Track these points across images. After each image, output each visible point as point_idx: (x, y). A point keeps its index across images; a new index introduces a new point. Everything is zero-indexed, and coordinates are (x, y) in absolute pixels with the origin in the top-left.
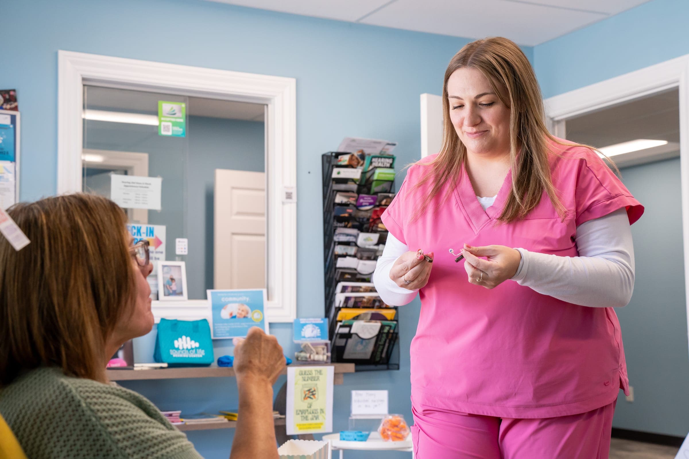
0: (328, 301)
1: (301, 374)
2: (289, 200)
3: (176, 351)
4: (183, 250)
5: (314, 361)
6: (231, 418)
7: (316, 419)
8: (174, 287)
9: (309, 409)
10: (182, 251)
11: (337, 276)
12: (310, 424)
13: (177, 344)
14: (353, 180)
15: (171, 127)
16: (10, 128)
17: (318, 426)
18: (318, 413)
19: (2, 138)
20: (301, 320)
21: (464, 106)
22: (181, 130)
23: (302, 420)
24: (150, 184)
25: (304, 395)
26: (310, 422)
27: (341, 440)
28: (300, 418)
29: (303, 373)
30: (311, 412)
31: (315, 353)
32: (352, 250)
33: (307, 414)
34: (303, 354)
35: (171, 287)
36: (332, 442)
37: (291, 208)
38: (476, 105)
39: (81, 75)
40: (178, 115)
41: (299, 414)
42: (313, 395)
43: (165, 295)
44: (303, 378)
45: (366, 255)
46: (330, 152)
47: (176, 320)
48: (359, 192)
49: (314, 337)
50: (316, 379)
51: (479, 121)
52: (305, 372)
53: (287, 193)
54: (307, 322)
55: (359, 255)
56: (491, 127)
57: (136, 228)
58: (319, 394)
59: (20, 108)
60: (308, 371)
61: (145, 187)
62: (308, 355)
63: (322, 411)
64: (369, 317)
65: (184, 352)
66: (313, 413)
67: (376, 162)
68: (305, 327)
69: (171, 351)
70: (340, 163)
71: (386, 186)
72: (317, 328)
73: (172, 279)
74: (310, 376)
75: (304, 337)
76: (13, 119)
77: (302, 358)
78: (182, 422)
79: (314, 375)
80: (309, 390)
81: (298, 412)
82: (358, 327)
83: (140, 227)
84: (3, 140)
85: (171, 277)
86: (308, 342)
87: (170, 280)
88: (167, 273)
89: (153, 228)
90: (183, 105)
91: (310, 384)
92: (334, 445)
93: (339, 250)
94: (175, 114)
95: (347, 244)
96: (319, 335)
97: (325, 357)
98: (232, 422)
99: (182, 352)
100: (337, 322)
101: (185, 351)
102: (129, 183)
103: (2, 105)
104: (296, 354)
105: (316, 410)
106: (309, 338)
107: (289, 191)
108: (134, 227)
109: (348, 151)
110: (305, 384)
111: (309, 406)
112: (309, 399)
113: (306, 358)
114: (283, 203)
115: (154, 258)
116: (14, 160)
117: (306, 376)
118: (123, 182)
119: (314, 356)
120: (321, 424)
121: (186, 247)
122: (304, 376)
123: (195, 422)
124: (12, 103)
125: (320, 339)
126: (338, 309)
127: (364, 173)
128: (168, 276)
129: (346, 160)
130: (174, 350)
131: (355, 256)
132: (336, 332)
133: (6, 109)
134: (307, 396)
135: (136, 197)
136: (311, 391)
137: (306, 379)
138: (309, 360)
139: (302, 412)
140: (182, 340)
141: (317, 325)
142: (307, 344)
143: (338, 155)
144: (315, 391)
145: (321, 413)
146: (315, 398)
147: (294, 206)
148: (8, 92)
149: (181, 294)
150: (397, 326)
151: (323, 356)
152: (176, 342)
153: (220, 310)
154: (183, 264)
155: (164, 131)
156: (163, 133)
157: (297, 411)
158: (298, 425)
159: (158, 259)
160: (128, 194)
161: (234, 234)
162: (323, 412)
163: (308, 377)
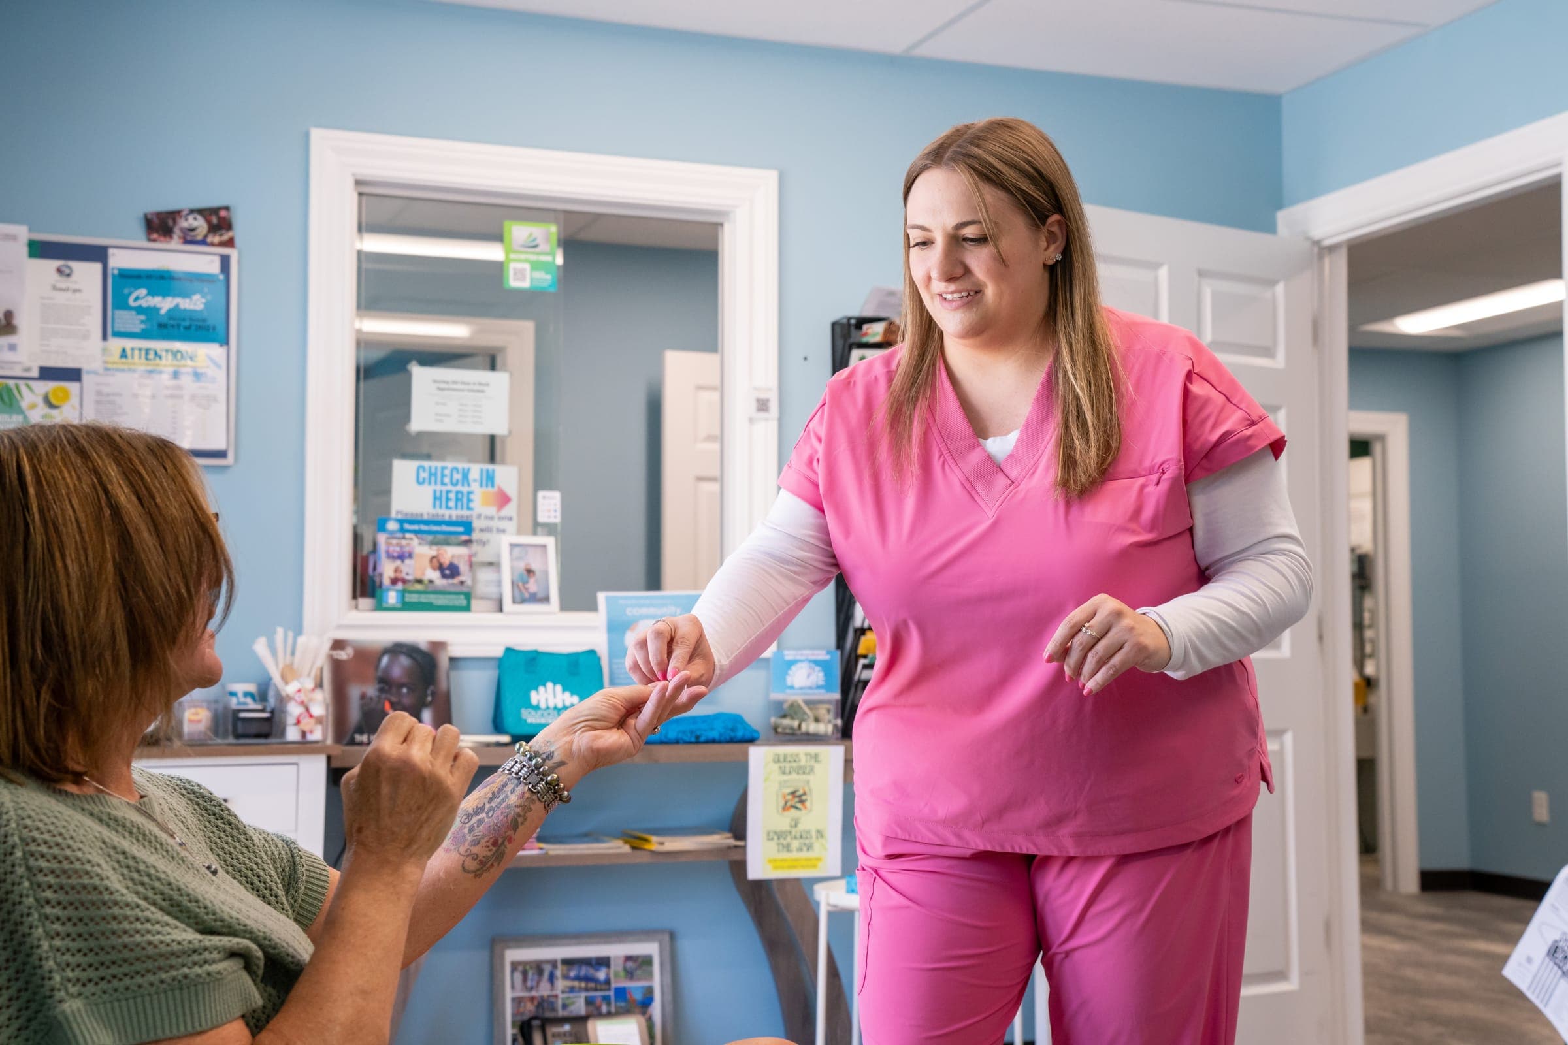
0: (842, 616)
1: (776, 760)
2: (763, 415)
3: (533, 712)
4: (553, 514)
5: (807, 734)
6: (637, 843)
7: (808, 849)
8: (533, 586)
9: (794, 831)
10: (549, 517)
12: (796, 860)
13: (535, 697)
15: (528, 273)
16: (219, 280)
17: (812, 863)
18: (811, 837)
19: (204, 300)
20: (786, 652)
21: (933, 243)
22: (549, 277)
23: (779, 851)
24: (487, 385)
25: (782, 803)
26: (795, 855)
27: (848, 892)
28: (776, 847)
29: (782, 759)
30: (798, 835)
31: (812, 718)
33: (789, 839)
34: (786, 722)
35: (527, 586)
36: (828, 896)
37: (766, 430)
38: (956, 241)
39: (354, 175)
40: (543, 247)
41: (772, 839)
42: (802, 802)
43: (514, 602)
44: (780, 768)
46: (846, 318)
47: (536, 652)
49: (810, 688)
50: (807, 771)
51: (959, 271)
52: (785, 756)
53: (758, 400)
54: (799, 658)
56: (985, 285)
57: (461, 471)
58: (813, 801)
59: (237, 242)
60: (792, 755)
61: (478, 391)
62: (796, 723)
63: (820, 834)
65: (549, 714)
66: (801, 837)
68: (794, 668)
69: (523, 711)
70: (865, 340)
72: (818, 669)
73: (529, 572)
74: (794, 765)
75: (792, 687)
76: (225, 262)
77: (784, 728)
78: (541, 849)
79: (803, 763)
80: (793, 793)
81: (771, 834)
83: (469, 470)
84: (205, 304)
85: (528, 567)
86: (799, 698)
87: (525, 573)
88: (519, 558)
89: (493, 471)
90: (553, 229)
91: (796, 781)
92: (833, 901)
94: (536, 246)
96: (821, 683)
97: (830, 728)
98: (638, 853)
99: (546, 713)
100: (858, 657)
101: (551, 711)
102: (447, 383)
103: (206, 236)
104: (773, 720)
105: (808, 832)
106: (801, 688)
107: (763, 396)
108: (457, 469)
109: (882, 315)
110: (785, 782)
111: (793, 823)
112: (793, 810)
113: (792, 728)
114: (751, 420)
115: (495, 529)
116: (225, 342)
117: (788, 765)
118: (435, 381)
119: (808, 726)
120: (818, 859)
121: (558, 507)
122: (782, 765)
123: (564, 849)
124: (223, 232)
125: (823, 691)
126: (862, 631)
128: (521, 565)
129: (878, 334)
130: (530, 710)
132: (856, 677)
133: (212, 244)
134: (789, 804)
135: (460, 410)
136: (798, 794)
137: (787, 771)
138: (798, 732)
139: (780, 835)
140: (546, 691)
141: (817, 663)
142: (796, 702)
143: (861, 322)
144: (805, 794)
145: (817, 838)
146: (805, 808)
147: (774, 425)
148: (215, 211)
149: (546, 599)
151: (827, 724)
152: (533, 694)
153: (624, 633)
154: (550, 542)
155: (515, 279)
156: (513, 283)
157: (768, 833)
158: (770, 861)
159: (504, 531)
160: (444, 404)
161: (700, 479)
162: (822, 836)
163: (791, 767)
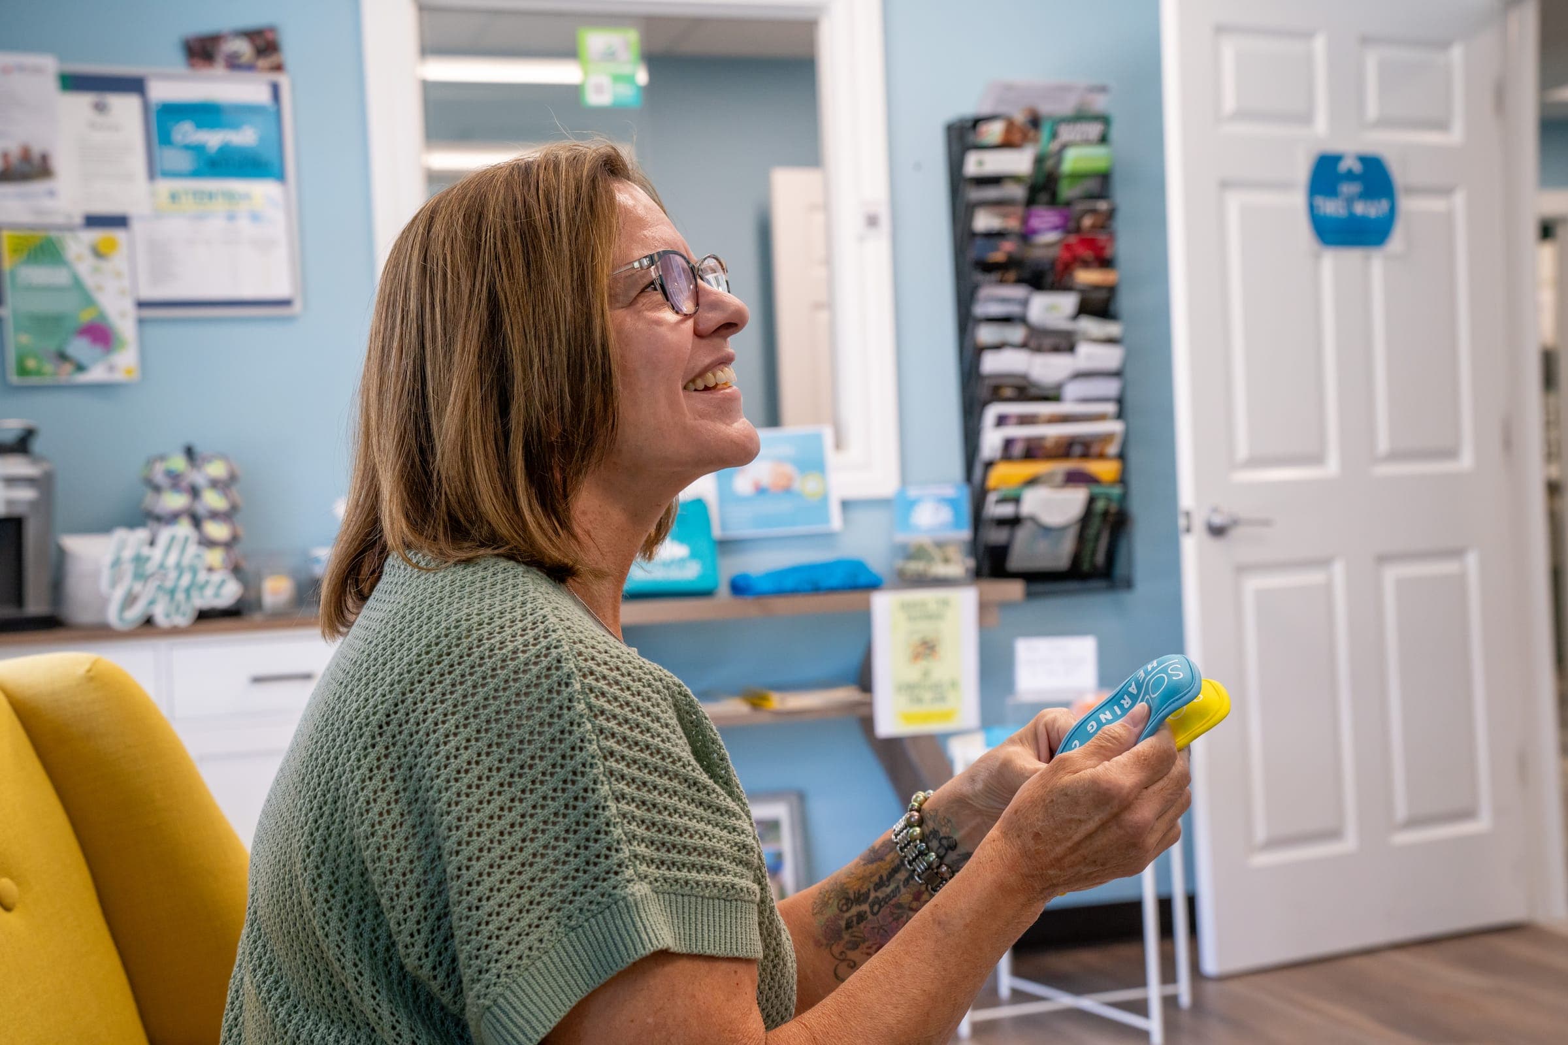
0: (971, 447)
1: (904, 607)
2: (873, 231)
5: (936, 577)
6: (757, 701)
7: (941, 701)
9: (925, 682)
11: (984, 392)
12: (930, 712)
14: (1015, 179)
15: (609, 86)
16: (270, 110)
17: (946, 715)
18: (944, 688)
19: (255, 134)
20: (910, 490)
22: (633, 91)
23: (911, 704)
25: (911, 653)
26: (928, 707)
28: (907, 701)
29: (910, 607)
30: (930, 686)
31: (940, 560)
32: (1017, 334)
33: (920, 691)
34: (912, 565)
36: (963, 751)
37: (878, 248)
40: (622, 59)
41: (902, 691)
42: (933, 650)
44: (908, 615)
45: (1048, 342)
46: (961, 118)
48: (1031, 201)
49: (938, 527)
50: (937, 617)
52: (913, 603)
53: (867, 216)
54: (923, 495)
55: (1033, 343)
58: (944, 648)
59: (287, 66)
60: (920, 602)
62: (923, 567)
63: (954, 684)
64: (1059, 478)
66: (933, 688)
67: (1067, 133)
68: (918, 506)
70: (982, 141)
71: (1092, 185)
72: (946, 506)
74: (923, 611)
75: (917, 528)
77: (910, 572)
79: (932, 608)
80: (923, 641)
81: (901, 687)
82: (1034, 502)
84: (257, 138)
86: (925, 539)
90: (633, 36)
91: (925, 628)
93: (986, 334)
94: (615, 56)
95: (1006, 320)
96: (949, 521)
97: (961, 570)
98: (759, 712)
100: (988, 491)
103: (253, 61)
104: (898, 563)
105: (941, 682)
106: (928, 528)
107: (872, 210)
109: (1000, 112)
110: (914, 630)
111: (924, 674)
112: (923, 660)
113: (919, 572)
114: (860, 238)
116: (282, 177)
117: (915, 612)
119: (936, 568)
120: (952, 711)
122: (909, 612)
124: (271, 55)
125: (951, 530)
126: (989, 465)
127: (1039, 161)
129: (997, 133)
131: (1024, 346)
132: (987, 513)
133: (260, 70)
134: (919, 653)
136: (928, 642)
137: (916, 618)
138: (925, 576)
139: (910, 687)
141: (944, 500)
142: (923, 543)
143: (976, 122)
144: (935, 642)
145: (951, 688)
146: (937, 657)
147: (886, 241)
148: (260, 32)
150: (1124, 497)
151: (959, 565)
153: (733, 479)
155: (594, 96)
156: (592, 99)
157: (898, 686)
158: (901, 714)
162: (955, 687)
163: (919, 614)
